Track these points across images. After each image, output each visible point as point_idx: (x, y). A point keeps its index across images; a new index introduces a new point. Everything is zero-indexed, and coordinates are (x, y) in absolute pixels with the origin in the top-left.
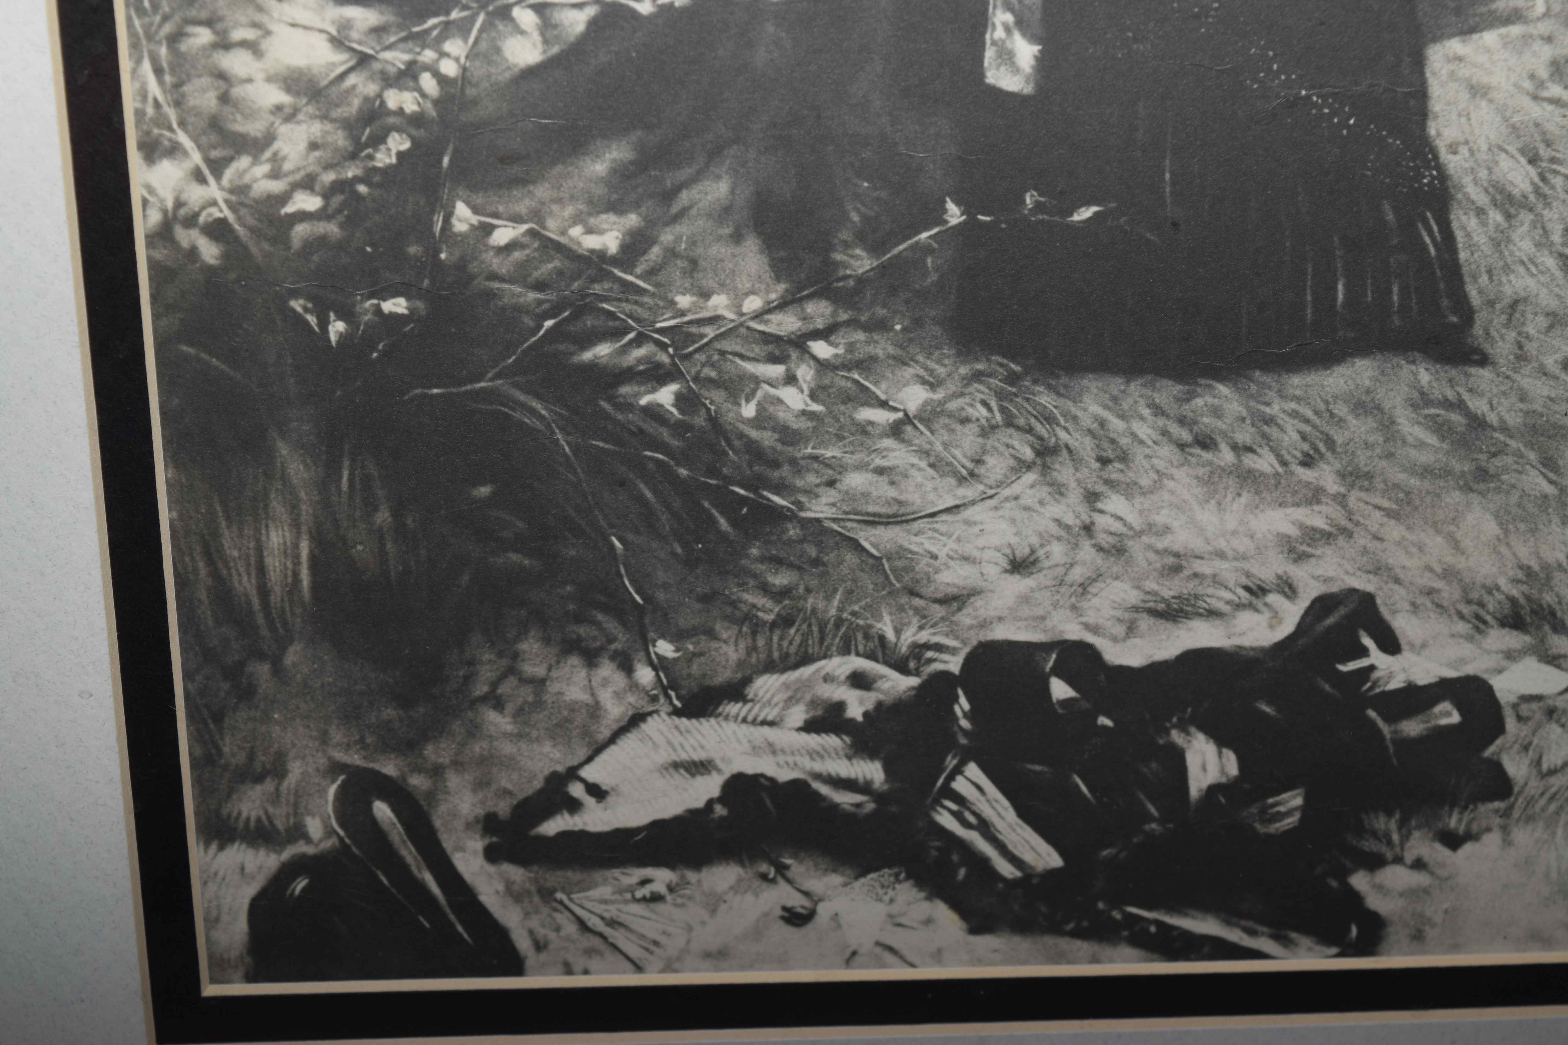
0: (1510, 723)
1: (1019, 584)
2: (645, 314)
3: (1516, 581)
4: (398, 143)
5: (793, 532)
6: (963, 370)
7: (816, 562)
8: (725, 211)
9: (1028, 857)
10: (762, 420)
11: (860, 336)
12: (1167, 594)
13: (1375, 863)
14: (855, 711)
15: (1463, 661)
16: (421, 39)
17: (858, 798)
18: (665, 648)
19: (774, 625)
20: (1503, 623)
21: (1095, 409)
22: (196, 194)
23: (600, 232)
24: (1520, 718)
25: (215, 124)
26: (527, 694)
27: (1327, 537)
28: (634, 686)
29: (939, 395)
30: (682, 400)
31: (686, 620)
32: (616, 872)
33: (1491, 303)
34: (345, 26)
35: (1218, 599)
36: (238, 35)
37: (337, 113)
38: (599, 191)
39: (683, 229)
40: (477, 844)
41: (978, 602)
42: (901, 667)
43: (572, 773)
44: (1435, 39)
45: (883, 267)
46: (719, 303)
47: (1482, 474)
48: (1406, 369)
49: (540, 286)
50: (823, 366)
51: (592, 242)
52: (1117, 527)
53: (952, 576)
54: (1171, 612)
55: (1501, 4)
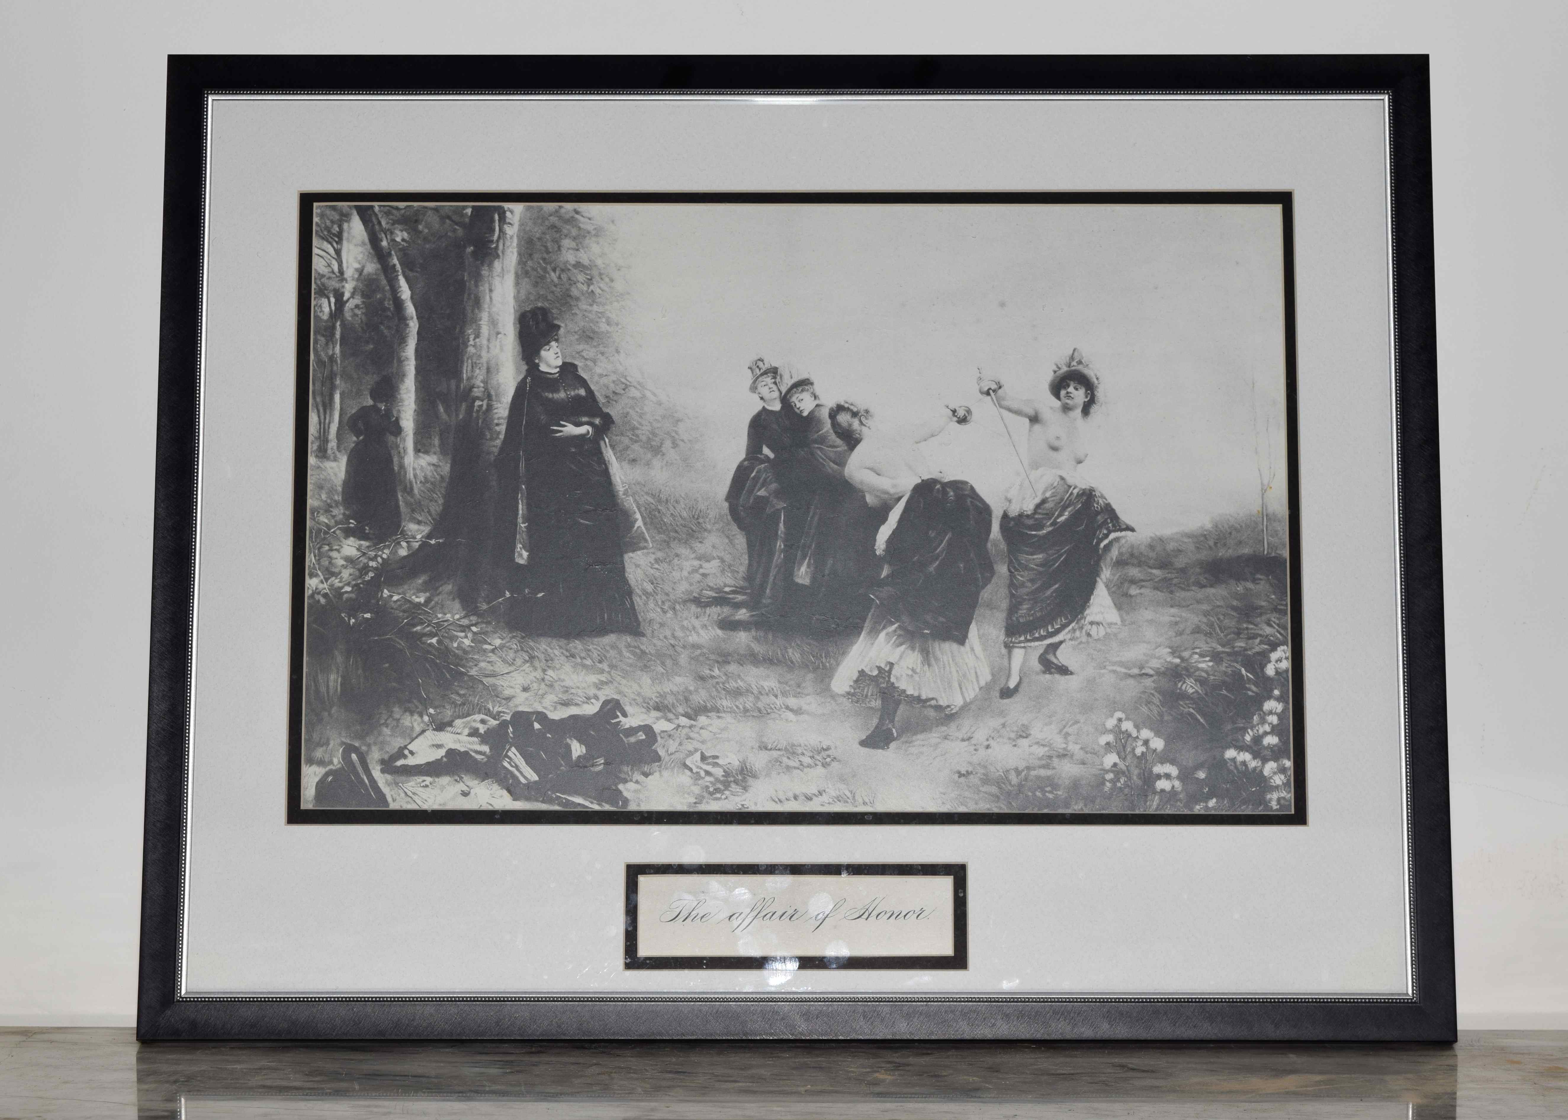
0: (659, 739)
1: (525, 695)
2: (430, 619)
3: (657, 697)
4: (371, 574)
5: (466, 678)
6: (510, 635)
7: (472, 687)
8: (451, 593)
9: (529, 777)
10: (459, 647)
11: (484, 626)
12: (564, 698)
13: (625, 781)
14: (482, 731)
15: (645, 720)
16: (379, 549)
17: (483, 757)
19: (460, 705)
20: (654, 709)
21: (544, 646)
22: (321, 586)
23: (419, 597)
24: (661, 738)
25: (327, 569)
26: (394, 723)
27: (606, 683)
28: (423, 722)
29: (504, 642)
30: (439, 641)
31: (437, 703)
32: (416, 778)
34: (360, 546)
35: (578, 700)
36: (335, 547)
37: (357, 567)
38: (420, 587)
39: (440, 597)
40: (379, 768)
41: (514, 699)
42: (494, 718)
43: (405, 747)
44: (626, 552)
45: (490, 607)
46: (448, 616)
47: (645, 666)
49: (404, 611)
50: (475, 633)
51: (417, 600)
52: (551, 678)
53: (507, 692)
54: (566, 704)
55: (641, 544)
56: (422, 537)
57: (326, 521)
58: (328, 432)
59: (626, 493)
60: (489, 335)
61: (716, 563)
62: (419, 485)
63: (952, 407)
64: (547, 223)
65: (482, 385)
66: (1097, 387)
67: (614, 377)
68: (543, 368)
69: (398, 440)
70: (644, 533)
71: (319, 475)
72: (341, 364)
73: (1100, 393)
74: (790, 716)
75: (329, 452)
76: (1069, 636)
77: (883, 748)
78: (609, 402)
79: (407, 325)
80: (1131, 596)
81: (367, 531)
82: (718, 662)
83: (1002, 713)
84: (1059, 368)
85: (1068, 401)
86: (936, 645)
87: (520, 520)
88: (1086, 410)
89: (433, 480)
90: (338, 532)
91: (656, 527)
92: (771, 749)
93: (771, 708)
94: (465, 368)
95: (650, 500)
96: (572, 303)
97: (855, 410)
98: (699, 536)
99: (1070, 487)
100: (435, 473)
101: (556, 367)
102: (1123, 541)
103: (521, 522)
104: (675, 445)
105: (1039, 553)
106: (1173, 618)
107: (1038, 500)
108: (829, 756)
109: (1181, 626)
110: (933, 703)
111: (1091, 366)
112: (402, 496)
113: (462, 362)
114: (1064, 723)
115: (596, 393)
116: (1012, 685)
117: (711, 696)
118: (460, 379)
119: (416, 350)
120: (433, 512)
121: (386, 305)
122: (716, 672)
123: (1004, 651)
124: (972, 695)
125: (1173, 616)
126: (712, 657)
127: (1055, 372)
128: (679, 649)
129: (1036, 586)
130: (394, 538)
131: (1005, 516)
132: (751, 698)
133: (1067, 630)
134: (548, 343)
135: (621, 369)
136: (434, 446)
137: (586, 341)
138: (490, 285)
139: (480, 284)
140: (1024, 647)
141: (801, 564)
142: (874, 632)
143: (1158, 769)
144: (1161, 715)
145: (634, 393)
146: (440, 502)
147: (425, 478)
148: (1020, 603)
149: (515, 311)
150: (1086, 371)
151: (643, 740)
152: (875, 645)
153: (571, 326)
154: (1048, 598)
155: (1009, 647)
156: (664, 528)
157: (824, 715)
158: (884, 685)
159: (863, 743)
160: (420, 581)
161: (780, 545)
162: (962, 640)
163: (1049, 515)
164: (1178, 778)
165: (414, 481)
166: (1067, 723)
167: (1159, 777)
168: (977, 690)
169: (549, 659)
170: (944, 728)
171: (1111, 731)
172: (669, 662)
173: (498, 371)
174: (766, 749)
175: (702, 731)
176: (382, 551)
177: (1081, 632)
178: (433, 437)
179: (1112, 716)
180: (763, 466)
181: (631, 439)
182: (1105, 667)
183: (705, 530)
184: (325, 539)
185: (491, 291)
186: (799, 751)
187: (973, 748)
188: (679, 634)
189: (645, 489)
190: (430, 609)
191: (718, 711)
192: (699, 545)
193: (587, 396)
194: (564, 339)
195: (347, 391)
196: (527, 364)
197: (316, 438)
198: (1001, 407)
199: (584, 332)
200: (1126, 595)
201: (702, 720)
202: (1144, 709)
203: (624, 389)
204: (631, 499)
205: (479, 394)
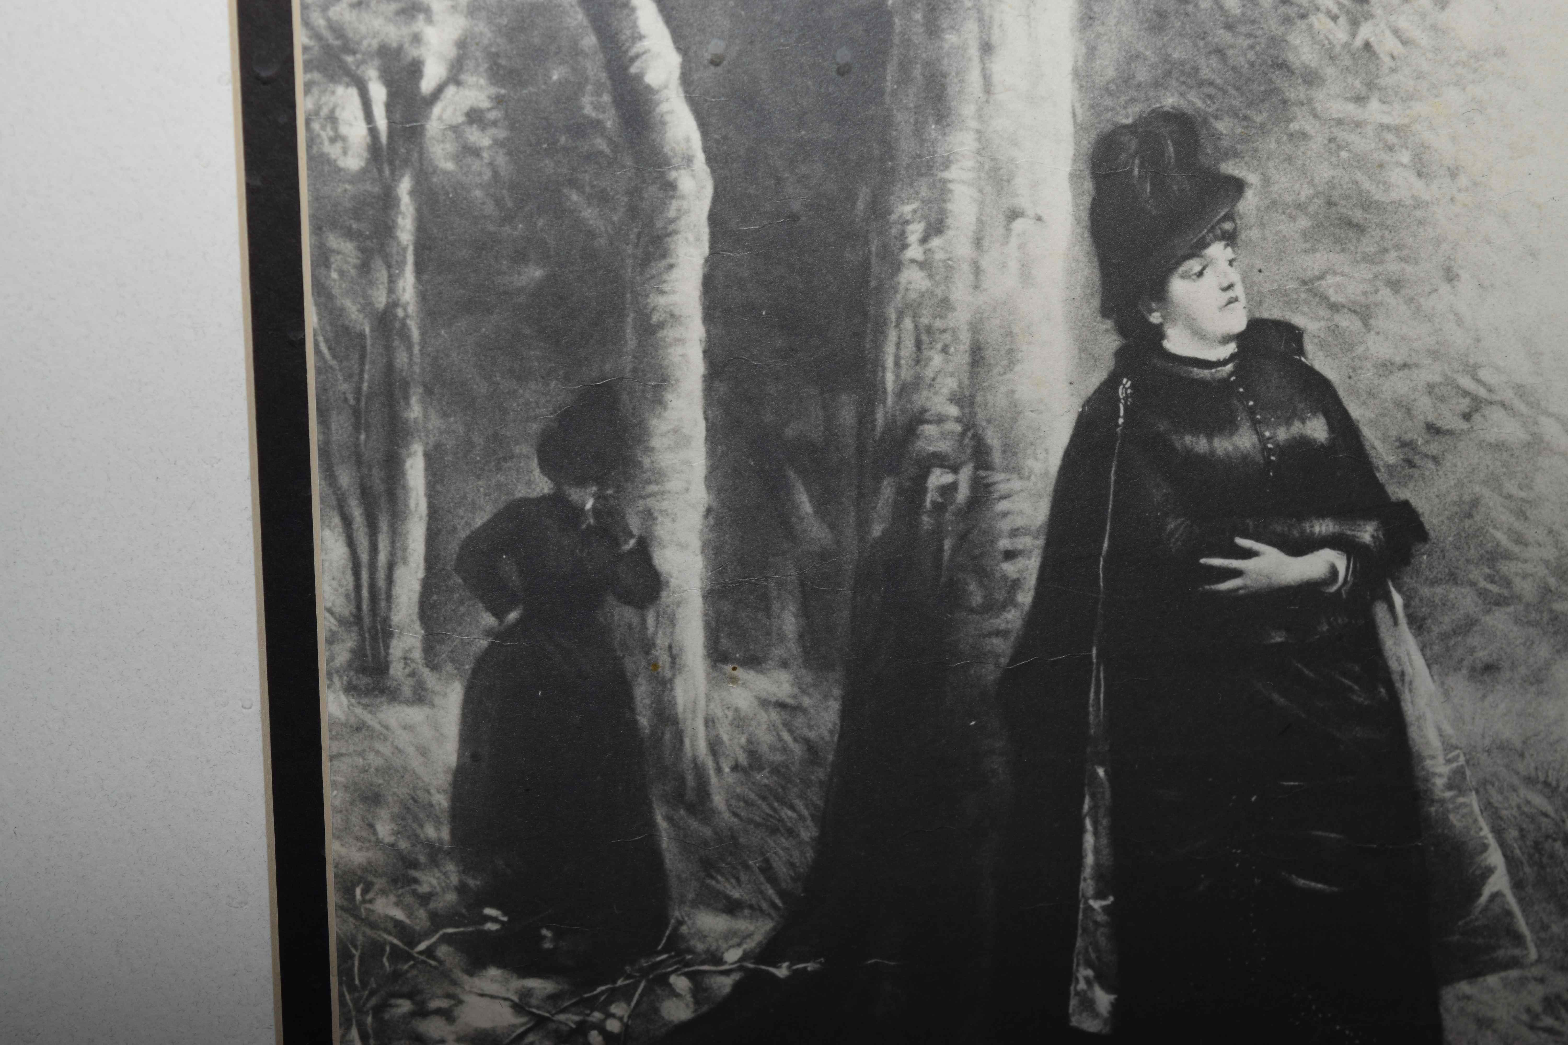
36: (434, 1005)
44: (1447, 983)
55: (1501, 953)
56: (745, 957)
57: (399, 914)
58: (389, 597)
59: (1457, 782)
60: (980, 221)
62: (730, 778)
65: (953, 411)
67: (1430, 373)
68: (1178, 343)
69: (650, 621)
70: (1509, 913)
71: (362, 754)
72: (424, 343)
75: (397, 670)
78: (1410, 463)
79: (670, 187)
81: (548, 945)
87: (1087, 886)
89: (778, 758)
90: (443, 951)
91: (1553, 896)
94: (890, 349)
95: (1539, 801)
96: (1291, 95)
100: (786, 736)
101: (1226, 340)
103: (1090, 891)
112: (669, 819)
113: (880, 330)
115: (1369, 434)
118: (871, 392)
119: (708, 282)
120: (781, 869)
121: (588, 110)
130: (644, 963)
134: (1197, 249)
135: (1459, 340)
136: (782, 638)
137: (1338, 240)
138: (984, 24)
139: (945, 23)
145: (1500, 427)
146: (805, 835)
147: (752, 753)
149: (1080, 128)
153: (1284, 182)
165: (710, 764)
173: (1012, 357)
176: (604, 1008)
178: (776, 606)
181: (1482, 593)
184: (397, 975)
185: (987, 48)
189: (1525, 767)
193: (1332, 441)
194: (1254, 233)
195: (450, 444)
196: (1122, 329)
197: (342, 621)
199: (1330, 204)
203: (1467, 417)
204: (1473, 801)
205: (944, 446)
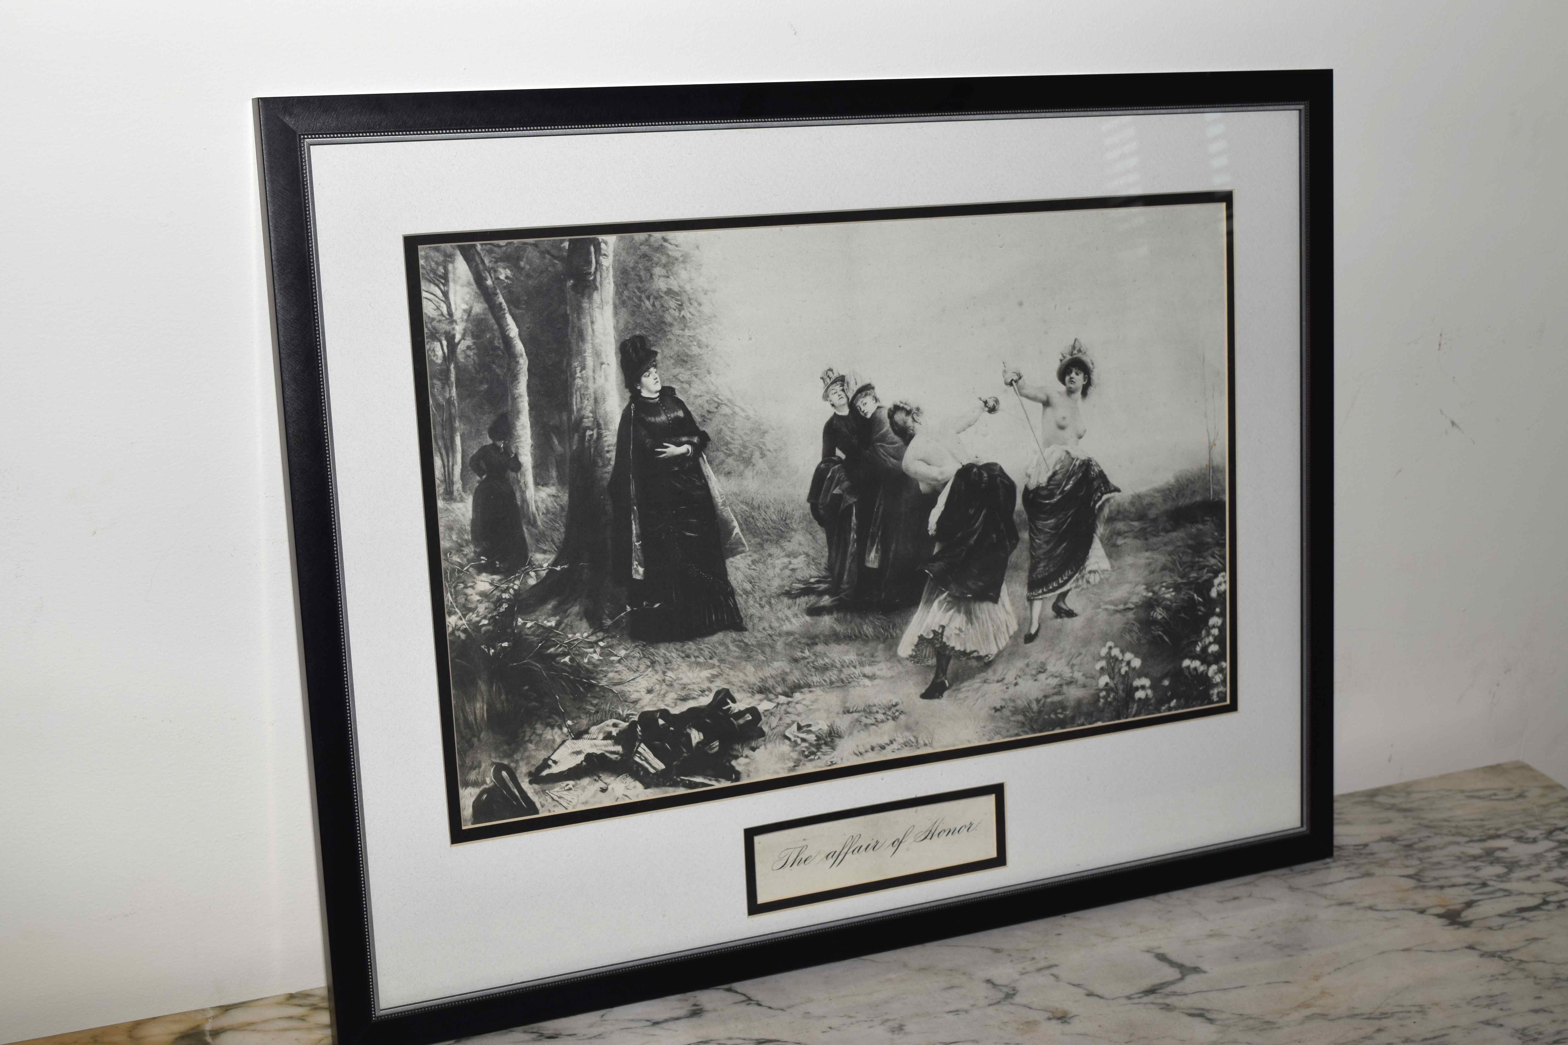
0: (763, 717)
1: (650, 696)
2: (562, 640)
3: (760, 682)
4: (505, 606)
5: (597, 689)
7: (603, 696)
8: (577, 614)
9: (657, 767)
10: (589, 662)
11: (610, 640)
12: (683, 694)
13: (736, 757)
14: (614, 734)
15: (750, 703)
16: (510, 581)
17: (617, 756)
18: (569, 722)
19: (594, 714)
20: (758, 693)
21: (663, 651)
22: (460, 623)
23: (551, 622)
24: (765, 717)
25: (464, 606)
26: (538, 738)
27: (717, 676)
28: (563, 733)
29: (628, 652)
30: (571, 660)
31: (574, 715)
32: (560, 783)
33: (746, 616)
34: (493, 580)
35: (695, 694)
36: (469, 585)
37: (491, 600)
38: (550, 612)
39: (569, 619)
40: (527, 780)
41: (641, 702)
42: (624, 721)
43: (549, 758)
44: (728, 558)
45: (614, 623)
46: (578, 635)
47: (749, 657)
48: (730, 634)
49: (538, 636)
50: (602, 648)
51: (549, 624)
52: (670, 679)
53: (634, 696)
54: (684, 699)
55: (740, 549)
56: (549, 565)
57: (459, 560)
58: (453, 474)
59: (724, 504)
60: (594, 366)
61: (802, 558)
62: (542, 517)
63: (984, 399)
64: (639, 253)
65: (591, 415)
66: (1092, 371)
67: (707, 397)
68: (645, 394)
69: (519, 476)
70: (740, 538)
71: (447, 517)
72: (459, 406)
73: (1095, 377)
74: (867, 682)
75: (456, 493)
76: (1074, 585)
77: (938, 698)
78: (704, 421)
79: (518, 362)
80: (1118, 546)
81: (498, 566)
82: (808, 645)
83: (1026, 656)
84: (1064, 357)
85: (1072, 386)
86: (977, 606)
87: (634, 539)
88: (1084, 393)
89: (554, 510)
90: (471, 569)
91: (751, 533)
92: (852, 712)
93: (851, 678)
94: (574, 400)
95: (745, 507)
96: (666, 330)
97: (908, 408)
98: (788, 535)
99: (1073, 459)
100: (555, 504)
101: (656, 392)
102: (1112, 501)
103: (635, 541)
104: (763, 455)
105: (1051, 519)
106: (1147, 561)
107: (1050, 473)
108: (897, 711)
109: (1153, 566)
110: (975, 654)
111: (1087, 353)
112: (527, 529)
113: (572, 395)
114: (1071, 656)
115: (694, 414)
116: (1033, 631)
117: (803, 674)
118: (570, 411)
119: (528, 387)
120: (556, 540)
121: (496, 344)
122: (807, 653)
123: (1027, 604)
124: (1004, 644)
125: (1148, 559)
126: (803, 641)
127: (1061, 360)
128: (775, 638)
129: (1049, 547)
130: (523, 569)
131: (1026, 488)
132: (835, 672)
133: (1072, 580)
134: (647, 370)
135: (713, 388)
136: (552, 478)
137: (681, 365)
138: (591, 316)
139: (582, 317)
140: (1041, 599)
141: (870, 551)
142: (930, 602)
143: (1137, 683)
144: (1139, 639)
145: (725, 410)
146: (562, 531)
147: (547, 509)
148: (1039, 563)
149: (616, 341)
150: (1085, 358)
151: (750, 720)
152: (931, 614)
153: (667, 351)
154: (1058, 556)
155: (1031, 600)
156: (758, 532)
157: (892, 677)
158: (937, 646)
159: (924, 696)
160: (550, 606)
161: (853, 535)
162: (995, 599)
163: (1059, 485)
164: (1151, 687)
165: (536, 513)
166: (1073, 656)
167: (1137, 689)
168: (1008, 638)
169: (668, 662)
170: (983, 674)
171: (1103, 658)
172: (768, 650)
173: (604, 400)
174: (848, 712)
175: (797, 706)
176: (513, 582)
177: (1083, 580)
178: (550, 469)
179: (1104, 646)
180: (837, 467)
181: (725, 453)
182: (1099, 607)
183: (793, 530)
184: (459, 577)
185: (592, 322)
186: (874, 709)
187: (1004, 687)
188: (775, 624)
189: (740, 498)
190: (562, 631)
191: (809, 686)
192: (788, 544)
193: (685, 417)
194: (661, 365)
195: (466, 432)
196: (631, 391)
197: (441, 481)
198: (1022, 395)
199: (678, 356)
200: (1115, 545)
201: (797, 696)
202: (1128, 637)
203: (717, 408)
204: (729, 509)
205: (590, 424)
